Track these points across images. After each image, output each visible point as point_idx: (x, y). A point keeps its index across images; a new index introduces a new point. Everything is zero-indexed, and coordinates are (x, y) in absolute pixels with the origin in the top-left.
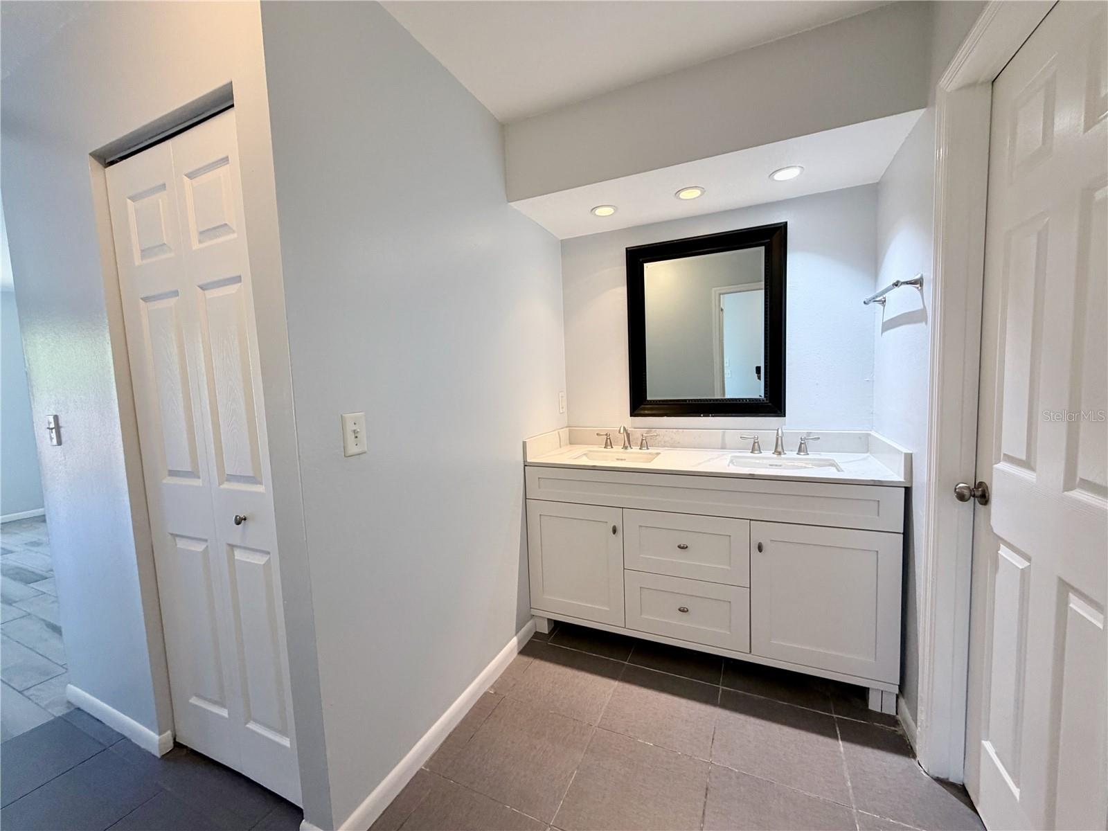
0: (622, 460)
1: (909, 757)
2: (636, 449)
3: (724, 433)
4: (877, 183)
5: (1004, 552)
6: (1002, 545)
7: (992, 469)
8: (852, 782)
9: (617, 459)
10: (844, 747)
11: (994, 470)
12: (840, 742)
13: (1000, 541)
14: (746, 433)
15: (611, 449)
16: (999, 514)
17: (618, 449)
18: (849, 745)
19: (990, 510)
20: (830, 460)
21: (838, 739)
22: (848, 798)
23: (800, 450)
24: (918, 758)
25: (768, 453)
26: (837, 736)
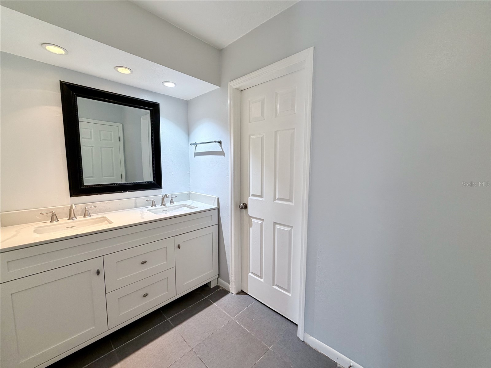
0: (72, 227)
1: (229, 293)
2: (80, 218)
3: (136, 199)
4: (188, 101)
5: (253, 220)
6: (252, 219)
7: (248, 199)
8: (226, 312)
9: (68, 228)
10: (216, 304)
11: (249, 199)
12: (214, 304)
13: (251, 218)
14: (147, 198)
15: (58, 222)
16: (251, 211)
17: (64, 221)
18: (217, 303)
19: (248, 210)
20: (183, 204)
21: (213, 303)
22: (229, 317)
23: (171, 202)
24: (231, 292)
25: (159, 206)
26: (212, 303)
